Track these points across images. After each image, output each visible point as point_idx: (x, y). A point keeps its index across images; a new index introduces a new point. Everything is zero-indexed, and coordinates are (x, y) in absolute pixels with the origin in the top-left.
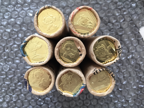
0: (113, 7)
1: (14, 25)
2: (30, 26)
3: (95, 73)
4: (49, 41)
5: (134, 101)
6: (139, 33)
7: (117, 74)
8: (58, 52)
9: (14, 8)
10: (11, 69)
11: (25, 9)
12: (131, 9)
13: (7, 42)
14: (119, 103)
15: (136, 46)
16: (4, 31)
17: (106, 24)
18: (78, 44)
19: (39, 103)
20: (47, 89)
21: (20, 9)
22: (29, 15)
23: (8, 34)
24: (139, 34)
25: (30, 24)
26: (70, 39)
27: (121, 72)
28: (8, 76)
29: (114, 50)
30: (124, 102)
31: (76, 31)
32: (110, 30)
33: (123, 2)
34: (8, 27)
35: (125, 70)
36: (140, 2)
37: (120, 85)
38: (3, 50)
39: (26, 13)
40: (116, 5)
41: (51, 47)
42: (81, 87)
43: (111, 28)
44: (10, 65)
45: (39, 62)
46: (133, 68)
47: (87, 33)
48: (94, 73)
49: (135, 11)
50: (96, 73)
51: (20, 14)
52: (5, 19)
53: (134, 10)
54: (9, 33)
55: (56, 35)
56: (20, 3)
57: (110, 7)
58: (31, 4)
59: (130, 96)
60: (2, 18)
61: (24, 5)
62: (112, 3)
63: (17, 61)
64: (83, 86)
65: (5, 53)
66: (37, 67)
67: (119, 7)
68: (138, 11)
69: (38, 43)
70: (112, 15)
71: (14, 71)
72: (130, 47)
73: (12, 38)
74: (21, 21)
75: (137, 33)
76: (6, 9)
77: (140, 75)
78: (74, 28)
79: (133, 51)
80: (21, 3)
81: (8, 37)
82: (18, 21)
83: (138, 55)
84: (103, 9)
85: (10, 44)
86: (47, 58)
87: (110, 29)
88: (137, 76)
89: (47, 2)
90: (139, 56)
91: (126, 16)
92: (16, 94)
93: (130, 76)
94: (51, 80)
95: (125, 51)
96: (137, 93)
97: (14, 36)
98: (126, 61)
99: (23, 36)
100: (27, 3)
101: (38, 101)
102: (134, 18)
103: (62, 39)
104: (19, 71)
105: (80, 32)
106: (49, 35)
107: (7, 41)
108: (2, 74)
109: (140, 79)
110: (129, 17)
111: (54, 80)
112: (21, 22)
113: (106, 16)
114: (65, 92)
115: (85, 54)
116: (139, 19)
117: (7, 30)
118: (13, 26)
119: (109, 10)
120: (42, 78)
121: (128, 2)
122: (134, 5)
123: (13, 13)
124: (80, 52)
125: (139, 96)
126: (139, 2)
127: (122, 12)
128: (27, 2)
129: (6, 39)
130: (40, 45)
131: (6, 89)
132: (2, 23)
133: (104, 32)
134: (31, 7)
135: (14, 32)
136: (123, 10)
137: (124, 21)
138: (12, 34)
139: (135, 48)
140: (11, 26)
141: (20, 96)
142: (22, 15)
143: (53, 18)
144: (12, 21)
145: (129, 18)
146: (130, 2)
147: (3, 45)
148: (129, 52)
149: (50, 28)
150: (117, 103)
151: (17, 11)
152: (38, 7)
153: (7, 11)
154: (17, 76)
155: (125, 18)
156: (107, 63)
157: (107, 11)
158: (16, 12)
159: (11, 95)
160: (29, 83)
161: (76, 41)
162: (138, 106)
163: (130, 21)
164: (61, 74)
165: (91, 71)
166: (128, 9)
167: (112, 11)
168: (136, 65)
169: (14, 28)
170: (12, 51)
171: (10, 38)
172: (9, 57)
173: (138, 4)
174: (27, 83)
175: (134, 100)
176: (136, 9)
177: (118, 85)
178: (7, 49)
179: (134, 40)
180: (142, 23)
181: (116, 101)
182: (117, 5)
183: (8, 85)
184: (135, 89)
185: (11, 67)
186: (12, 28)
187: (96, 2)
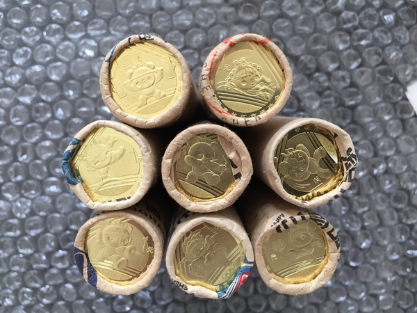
0: (327, 26)
1: (41, 83)
2: (88, 86)
3: (279, 227)
4: (145, 139)
5: (393, 298)
6: (406, 99)
7: (344, 221)
8: (171, 169)
9: (40, 34)
10: (36, 210)
11: (72, 36)
12: (382, 31)
13: (24, 132)
14: (349, 302)
15: (398, 137)
16: (12, 100)
17: (310, 76)
18: (230, 144)
19: (119, 307)
20: (141, 275)
21: (57, 36)
22: (84, 53)
23: (26, 110)
24: (405, 102)
25: (88, 81)
26: (205, 131)
27: (355, 213)
28: (27, 231)
29: (336, 160)
30: (364, 299)
31: (223, 106)
32: (320, 93)
33: (358, 9)
34: (23, 90)
35: (366, 209)
36: (406, 8)
37: (353, 250)
38: (12, 158)
39: (77, 49)
40: (337, 20)
41: (150, 154)
42: (240, 268)
43: (324, 87)
44: (32, 200)
45: (118, 200)
46: (389, 203)
47: (254, 113)
48: (278, 229)
49: (393, 35)
50: (282, 228)
51: (59, 53)
52: (15, 68)
53: (390, 35)
54: (28, 107)
55: (166, 122)
56: (57, 19)
57: (319, 27)
58: (90, 23)
59: (381, 283)
60: (6, 65)
61: (68, 26)
62: (326, 14)
63: (53, 189)
64: (246, 268)
65: (18, 164)
66: (110, 214)
67: (345, 26)
68: (402, 36)
69: (113, 144)
70: (325, 48)
71: (45, 218)
72: (379, 142)
73: (38, 120)
74: (61, 71)
75: (400, 98)
76: (18, 37)
77: (409, 222)
78: (216, 98)
79: (390, 153)
80: (62, 19)
81: (26, 118)
82: (53, 72)
83: (404, 164)
84: (301, 32)
85: (31, 138)
86: (140, 187)
87: (320, 90)
88: (400, 225)
89: (137, 15)
90: (405, 167)
91: (367, 50)
92: (51, 283)
93: (381, 224)
94: (153, 251)
95: (364, 152)
96: (401, 272)
97: (41, 116)
98: (370, 180)
99: (68, 115)
100: (78, 20)
101: (115, 303)
102: (391, 57)
103: (184, 132)
104: (57, 215)
105: (233, 109)
106: (145, 121)
107: (21, 131)
108: (9, 226)
109: (411, 234)
110: (377, 53)
111: (160, 249)
112: (61, 76)
113: (308, 51)
114: (193, 285)
115: (250, 173)
116: (405, 60)
117: (22, 99)
118: (38, 88)
119: (315, 35)
120: (126, 245)
121: (371, 11)
122: (389, 18)
123: (38, 50)
124: (235, 167)
125: (407, 281)
126: (403, 9)
127: (354, 40)
128: (79, 16)
129: (19, 123)
130: (118, 151)
131: (23, 270)
132: (8, 79)
133: (304, 98)
134: (89, 32)
135: (41, 104)
136: (357, 34)
137: (360, 66)
138: (37, 111)
139: (393, 142)
140: (33, 87)
141: (62, 289)
142: (63, 55)
143: (154, 70)
144: (36, 73)
145: (376, 57)
146: (378, 10)
147: (12, 142)
148: (376, 155)
149: (148, 101)
150: (345, 302)
151: (49, 42)
152: (111, 29)
153: (21, 44)
154: (52, 231)
155: (365, 55)
156: (313, 196)
157: (312, 38)
158: (46, 47)
159: (38, 285)
160: (88, 261)
161: (223, 137)
162: (405, 310)
163: (377, 65)
164: (182, 234)
165: (270, 222)
166: (372, 30)
167: (325, 37)
168: (399, 191)
169: (43, 94)
170: (39, 159)
171: (32, 120)
172: (28, 177)
173: (400, 15)
174: (83, 261)
175: (395, 293)
176: (396, 31)
177: (347, 251)
178: (23, 154)
179: (390, 119)
180: (414, 71)
181: (342, 299)
182: (340, 20)
183: (27, 257)
184: (395, 261)
185: (34, 206)
186: (36, 92)
187: (278, 12)
